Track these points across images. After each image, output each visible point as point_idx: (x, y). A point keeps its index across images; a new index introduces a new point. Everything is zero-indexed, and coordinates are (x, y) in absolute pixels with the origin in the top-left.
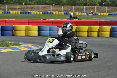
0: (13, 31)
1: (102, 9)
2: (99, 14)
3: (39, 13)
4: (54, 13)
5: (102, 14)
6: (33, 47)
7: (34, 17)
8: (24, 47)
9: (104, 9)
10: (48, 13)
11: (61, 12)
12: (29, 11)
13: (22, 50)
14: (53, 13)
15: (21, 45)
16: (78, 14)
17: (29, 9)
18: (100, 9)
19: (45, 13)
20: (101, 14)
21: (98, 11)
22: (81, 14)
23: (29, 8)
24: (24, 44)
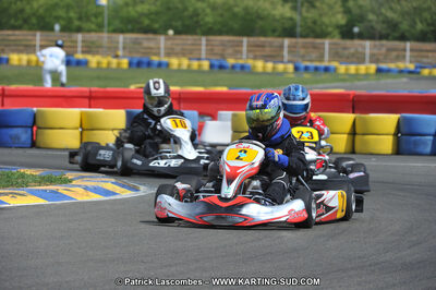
0: (35, 128)
1: (352, 51)
2: (342, 69)
3: (119, 64)
4: (174, 62)
5: (352, 68)
6: (117, 189)
7: (99, 78)
8: (86, 188)
9: (360, 50)
10: (149, 64)
11: (199, 59)
12: (79, 56)
13: (80, 199)
14: (168, 65)
15: (70, 181)
16: (264, 67)
17: (79, 49)
18: (345, 48)
19: (139, 64)
20: (347, 69)
21: (336, 56)
22: (274, 68)
23: (80, 44)
24: (83, 177)
